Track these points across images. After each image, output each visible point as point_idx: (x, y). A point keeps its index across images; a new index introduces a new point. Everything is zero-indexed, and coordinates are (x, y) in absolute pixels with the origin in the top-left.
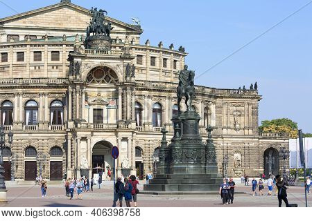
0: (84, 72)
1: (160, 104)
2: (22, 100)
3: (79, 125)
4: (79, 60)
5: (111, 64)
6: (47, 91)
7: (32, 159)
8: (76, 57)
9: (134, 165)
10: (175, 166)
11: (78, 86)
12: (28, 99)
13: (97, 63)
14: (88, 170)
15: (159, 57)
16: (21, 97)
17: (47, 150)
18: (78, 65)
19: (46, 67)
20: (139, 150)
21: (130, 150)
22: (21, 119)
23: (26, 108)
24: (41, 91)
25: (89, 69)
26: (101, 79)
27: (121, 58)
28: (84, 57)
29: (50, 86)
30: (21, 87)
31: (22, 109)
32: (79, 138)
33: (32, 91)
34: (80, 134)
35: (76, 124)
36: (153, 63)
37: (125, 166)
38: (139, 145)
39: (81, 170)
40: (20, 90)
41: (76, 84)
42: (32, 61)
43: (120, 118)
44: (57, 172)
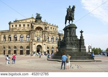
0: (35, 28)
1: (53, 37)
2: (19, 35)
3: (33, 41)
4: (33, 25)
5: (41, 26)
6: (26, 33)
7: (22, 49)
8: (32, 24)
9: (47, 51)
10: (67, 48)
11: (33, 31)
12: (21, 35)
13: (38, 26)
14: (35, 52)
15: (53, 27)
16: (19, 34)
17: (25, 47)
18: (33, 26)
19: (26, 28)
20: (48, 48)
21: (46, 47)
22: (19, 40)
23: (20, 37)
24: (24, 33)
25: (36, 27)
26: (39, 30)
27: (44, 25)
28: (35, 24)
29: (26, 32)
30: (19, 32)
31: (19, 37)
32: (33, 44)
33: (22, 33)
34: (33, 43)
35: (32, 40)
36: (51, 29)
37: (45, 51)
38: (48, 46)
39: (33, 52)
40: (19, 33)
41: (32, 31)
42: (23, 27)
43: (44, 40)
44: (28, 53)
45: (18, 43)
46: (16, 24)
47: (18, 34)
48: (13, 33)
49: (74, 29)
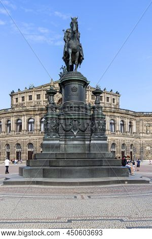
45: (23, 135)
46: (30, 94)
47: (24, 115)
48: (15, 114)
49: (76, 85)
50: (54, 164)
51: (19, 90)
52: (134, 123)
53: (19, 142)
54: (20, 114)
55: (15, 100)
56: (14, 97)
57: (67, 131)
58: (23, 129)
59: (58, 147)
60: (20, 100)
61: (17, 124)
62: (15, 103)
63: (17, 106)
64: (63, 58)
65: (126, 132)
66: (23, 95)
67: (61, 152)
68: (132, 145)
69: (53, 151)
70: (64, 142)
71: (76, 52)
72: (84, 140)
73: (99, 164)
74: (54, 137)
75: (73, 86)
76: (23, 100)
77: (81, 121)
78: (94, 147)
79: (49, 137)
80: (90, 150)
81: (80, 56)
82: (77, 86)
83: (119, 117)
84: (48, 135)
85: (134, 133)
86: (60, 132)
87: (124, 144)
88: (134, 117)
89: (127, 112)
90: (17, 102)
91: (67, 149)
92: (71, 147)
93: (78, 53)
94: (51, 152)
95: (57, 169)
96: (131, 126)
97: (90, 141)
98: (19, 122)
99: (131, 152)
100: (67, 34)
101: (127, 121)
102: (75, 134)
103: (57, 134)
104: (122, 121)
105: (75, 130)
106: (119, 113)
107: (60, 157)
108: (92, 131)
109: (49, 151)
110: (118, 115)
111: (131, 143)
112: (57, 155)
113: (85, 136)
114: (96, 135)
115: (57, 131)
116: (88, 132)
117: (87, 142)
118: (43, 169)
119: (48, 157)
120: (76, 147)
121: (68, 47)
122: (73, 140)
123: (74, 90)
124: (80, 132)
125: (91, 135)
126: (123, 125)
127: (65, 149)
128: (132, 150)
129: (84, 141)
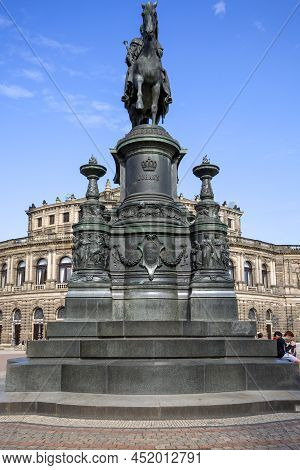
16: (54, 254)
22: (54, 277)
23: (60, 266)
30: (54, 243)
31: (55, 266)
33: (64, 246)
45: (50, 290)
47: (51, 251)
48: (34, 248)
49: (152, 155)
50: (93, 352)
51: (44, 202)
52: (272, 266)
53: (39, 305)
54: (44, 248)
55: (35, 222)
56: (35, 217)
57: (131, 266)
58: (49, 277)
59: (106, 305)
60: (46, 222)
61: (38, 268)
62: (35, 227)
63: (39, 233)
64: (123, 98)
65: (257, 285)
66: (51, 213)
67: (114, 320)
68: (269, 311)
69: (93, 316)
70: (121, 294)
71: (154, 84)
72: (174, 287)
73: (215, 351)
74: (97, 279)
75: (145, 157)
76: (52, 221)
77: (164, 239)
78: (199, 307)
79: (85, 279)
80: (189, 315)
81: (163, 94)
82: (155, 157)
83: (241, 254)
84: (81, 275)
85: (272, 287)
86: (112, 266)
87: (252, 310)
88: (271, 255)
89: (257, 245)
90: (40, 225)
91: (129, 312)
92: (140, 306)
93: (158, 85)
94: (86, 320)
95: (99, 367)
96: (265, 273)
97: (190, 290)
98: (41, 264)
99: (268, 326)
100: (133, 48)
101: (258, 263)
102: (151, 271)
103: (105, 274)
104: (249, 262)
105: (150, 263)
106: (240, 246)
107: (109, 332)
108: (194, 267)
109: (82, 317)
110: (239, 250)
111: (267, 307)
112: (103, 327)
113: (175, 277)
114: (203, 275)
115: (103, 264)
116: (184, 268)
117: (182, 295)
118: (64, 366)
119: (79, 331)
120: (154, 307)
121: (136, 71)
122: (146, 288)
123: (149, 166)
124: (164, 268)
125: (192, 275)
126: (249, 270)
127: (125, 311)
128: (269, 322)
129: (174, 290)
